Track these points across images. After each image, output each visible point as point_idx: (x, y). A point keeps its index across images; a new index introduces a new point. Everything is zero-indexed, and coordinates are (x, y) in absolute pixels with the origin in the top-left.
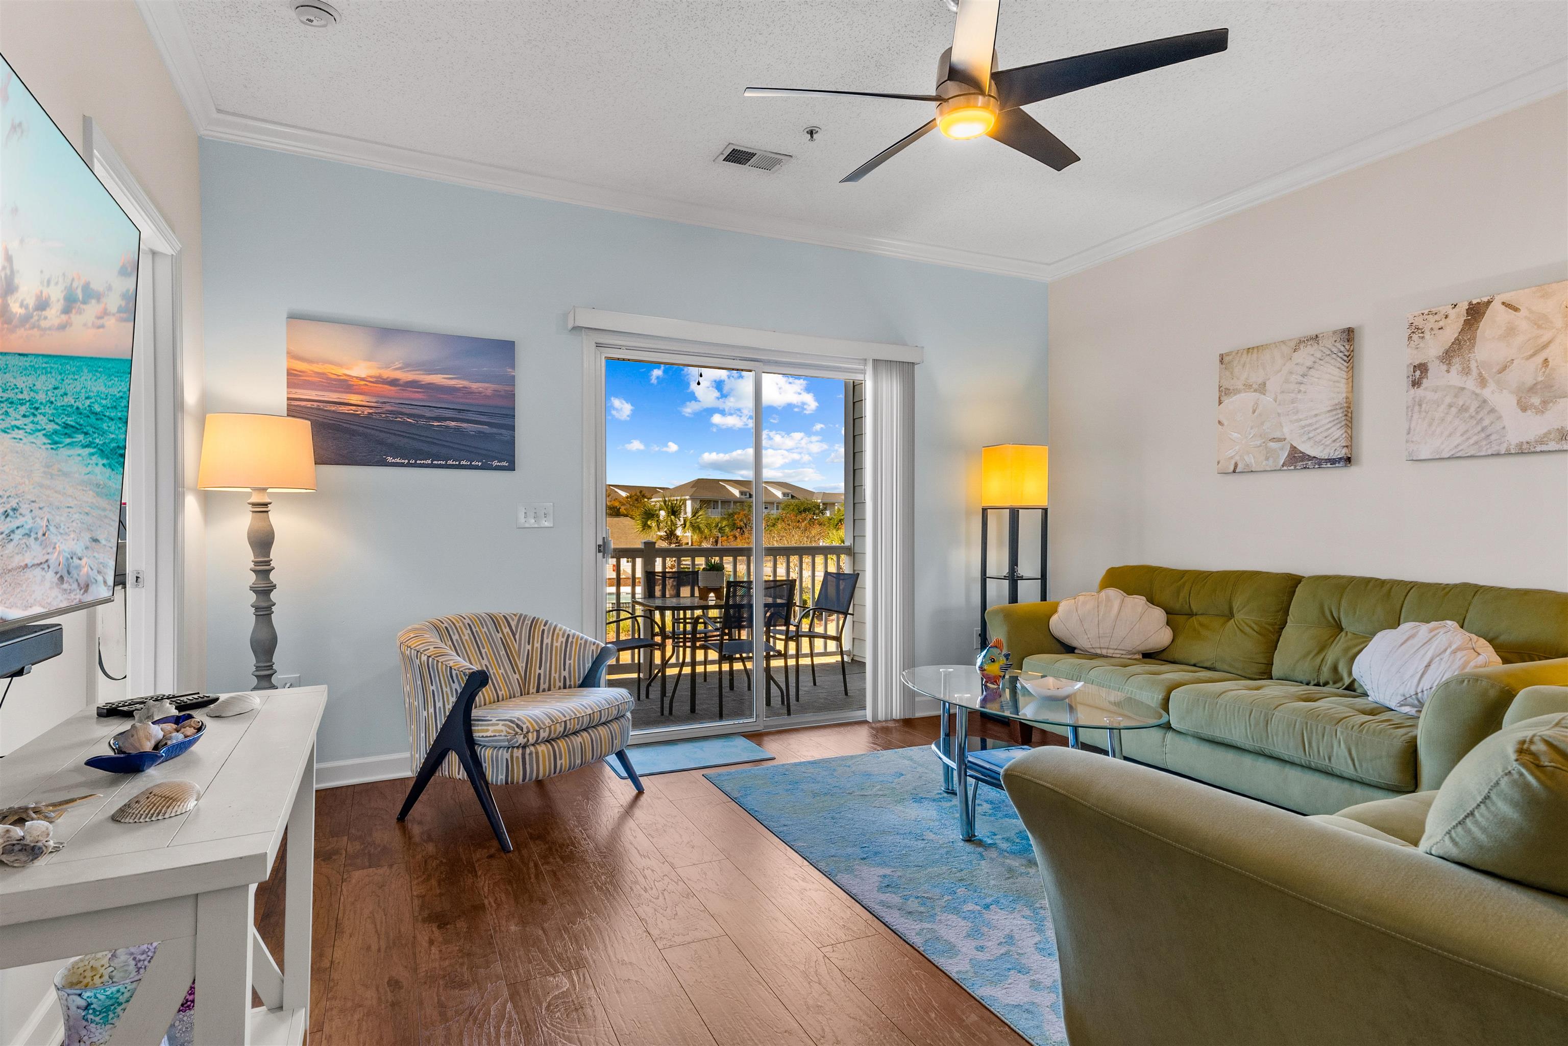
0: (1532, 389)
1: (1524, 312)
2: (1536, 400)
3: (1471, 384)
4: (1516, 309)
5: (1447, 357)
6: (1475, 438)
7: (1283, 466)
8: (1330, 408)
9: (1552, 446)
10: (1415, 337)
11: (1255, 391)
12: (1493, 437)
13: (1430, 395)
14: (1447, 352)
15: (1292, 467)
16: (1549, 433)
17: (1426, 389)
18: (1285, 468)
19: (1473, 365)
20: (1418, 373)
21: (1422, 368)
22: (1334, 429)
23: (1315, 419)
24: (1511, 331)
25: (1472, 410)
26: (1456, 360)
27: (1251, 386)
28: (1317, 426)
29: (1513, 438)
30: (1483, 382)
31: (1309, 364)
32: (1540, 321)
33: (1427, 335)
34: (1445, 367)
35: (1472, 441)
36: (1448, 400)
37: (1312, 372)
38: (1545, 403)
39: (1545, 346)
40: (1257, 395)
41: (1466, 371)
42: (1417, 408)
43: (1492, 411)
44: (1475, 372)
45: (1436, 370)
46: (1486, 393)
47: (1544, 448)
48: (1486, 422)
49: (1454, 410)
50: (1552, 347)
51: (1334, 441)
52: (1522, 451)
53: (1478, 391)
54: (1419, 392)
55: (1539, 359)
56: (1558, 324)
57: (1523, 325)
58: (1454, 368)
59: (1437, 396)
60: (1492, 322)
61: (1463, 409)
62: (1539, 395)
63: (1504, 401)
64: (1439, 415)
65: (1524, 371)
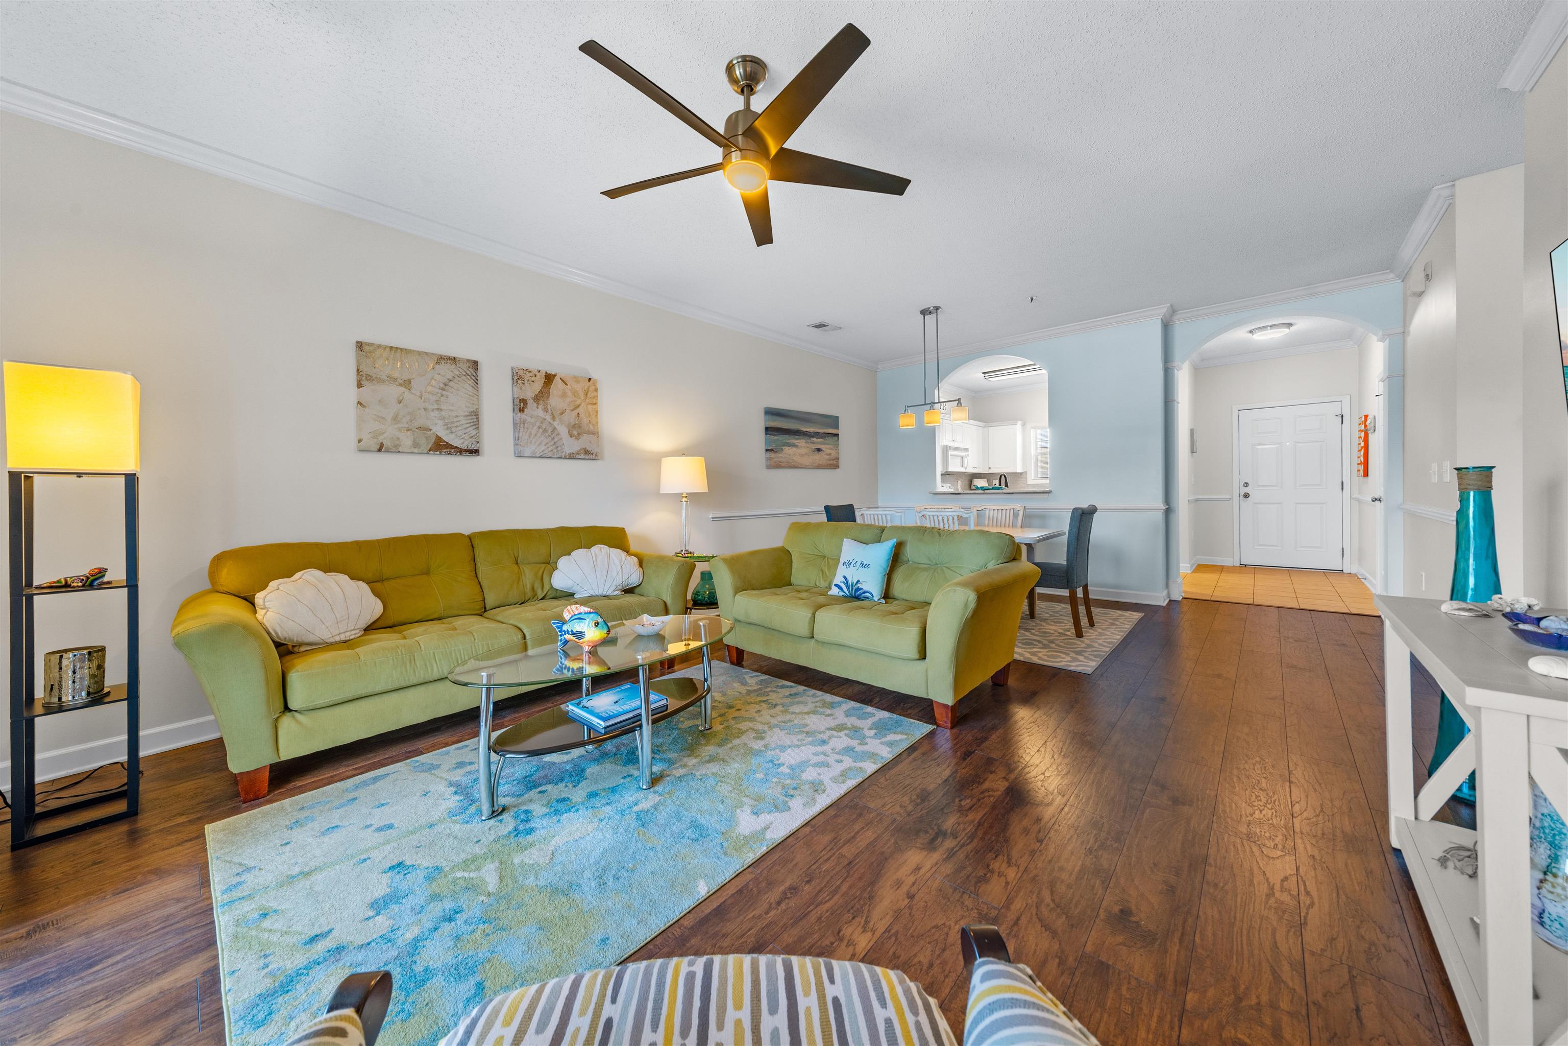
0: (574, 426)
1: (569, 387)
2: (575, 433)
3: (548, 418)
4: (566, 384)
5: (537, 398)
7: (430, 451)
8: (467, 414)
9: (582, 456)
10: (520, 382)
11: (400, 385)
12: (559, 449)
13: (530, 419)
14: (536, 396)
15: (438, 453)
16: (581, 449)
17: (526, 415)
18: (431, 452)
19: (549, 408)
20: (522, 404)
21: (524, 401)
22: (471, 429)
23: (456, 420)
24: (564, 395)
25: (549, 432)
26: (541, 402)
27: (396, 379)
28: (458, 424)
29: (567, 451)
30: (554, 418)
31: (450, 377)
32: (575, 394)
33: (526, 383)
34: (535, 405)
35: (550, 449)
36: (538, 424)
37: (451, 384)
38: (579, 434)
39: (578, 406)
40: (403, 389)
41: (546, 410)
42: (522, 425)
43: (558, 434)
44: (550, 412)
45: (531, 404)
46: (555, 424)
47: (579, 457)
48: (556, 440)
49: (541, 430)
50: (581, 407)
51: (471, 437)
52: (571, 457)
53: (552, 422)
54: (523, 416)
55: (576, 412)
56: (582, 397)
57: (569, 393)
58: (540, 407)
59: (533, 420)
60: (557, 387)
61: (545, 431)
62: (576, 430)
63: (563, 430)
64: (534, 432)
65: (570, 417)
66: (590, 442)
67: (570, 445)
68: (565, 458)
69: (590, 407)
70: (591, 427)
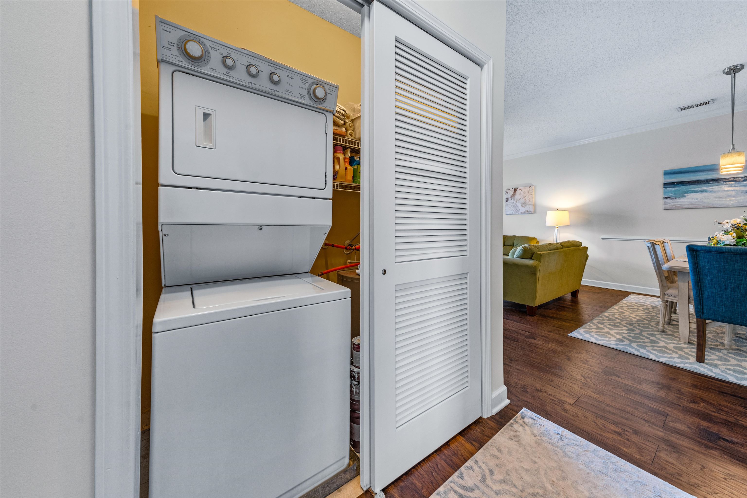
0: (523, 204)
1: (522, 191)
2: (524, 205)
3: (515, 202)
4: (521, 190)
5: (512, 197)
6: (515, 211)
9: (526, 213)
10: (507, 193)
12: (518, 211)
13: (509, 203)
16: (526, 211)
19: (515, 199)
20: (507, 199)
24: (520, 194)
26: (513, 198)
29: (521, 211)
30: (517, 202)
32: (524, 193)
33: (508, 193)
34: (511, 199)
36: (512, 204)
38: (525, 206)
39: (525, 197)
41: (514, 200)
42: (507, 205)
43: (518, 207)
44: (515, 200)
45: (510, 199)
46: (517, 204)
48: (517, 209)
49: (512, 206)
52: (522, 214)
54: (507, 203)
55: (524, 199)
56: (527, 193)
57: (522, 193)
58: (512, 199)
59: (510, 204)
60: (518, 191)
61: (514, 206)
62: (524, 204)
63: (519, 205)
64: (510, 207)
65: (522, 201)
66: (530, 208)
67: (522, 210)
68: (520, 214)
69: (530, 196)
70: (530, 203)
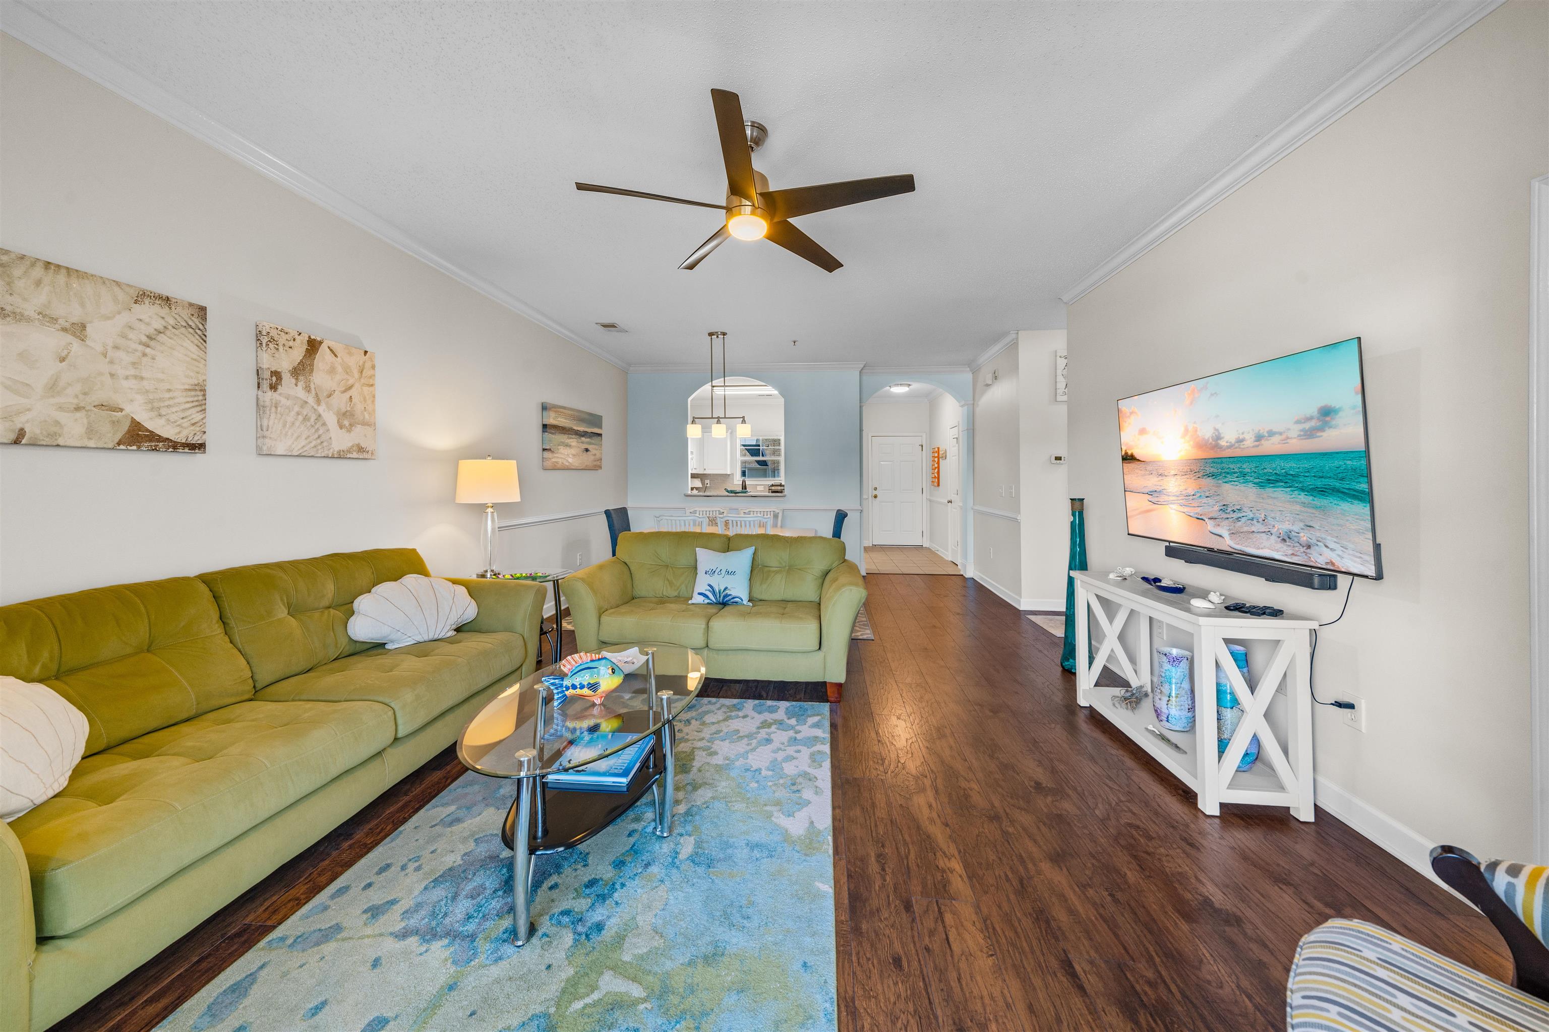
0: (344, 414)
1: (338, 358)
2: (346, 423)
3: (311, 400)
4: (336, 356)
5: (296, 371)
6: (314, 443)
7: (119, 444)
8: (187, 387)
9: (355, 455)
10: (271, 346)
11: (64, 330)
12: (325, 444)
13: (284, 401)
14: (295, 369)
15: (134, 448)
16: (353, 446)
17: (280, 394)
18: (122, 447)
19: (312, 386)
20: (274, 379)
21: (277, 374)
22: (194, 410)
23: (167, 395)
24: (332, 370)
25: (312, 420)
26: (301, 378)
27: (56, 320)
28: (171, 402)
29: (335, 447)
30: (318, 402)
31: (160, 327)
32: (347, 370)
33: (281, 348)
34: (294, 381)
35: (312, 445)
36: (296, 409)
37: (161, 337)
38: (351, 425)
39: (351, 387)
40: (69, 338)
41: (308, 389)
42: (273, 409)
43: (324, 424)
44: (313, 392)
45: (287, 378)
46: (321, 409)
47: (351, 456)
48: (321, 432)
49: (300, 418)
50: (354, 389)
51: (193, 424)
52: (341, 456)
53: (316, 407)
54: (273, 395)
55: (347, 395)
56: (357, 375)
57: (339, 369)
58: (300, 384)
59: (289, 403)
60: (323, 357)
61: (306, 419)
62: (347, 419)
63: (331, 419)
64: (290, 419)
65: (340, 401)
66: (365, 436)
67: (341, 440)
68: (333, 457)
69: (366, 389)
70: (367, 416)
